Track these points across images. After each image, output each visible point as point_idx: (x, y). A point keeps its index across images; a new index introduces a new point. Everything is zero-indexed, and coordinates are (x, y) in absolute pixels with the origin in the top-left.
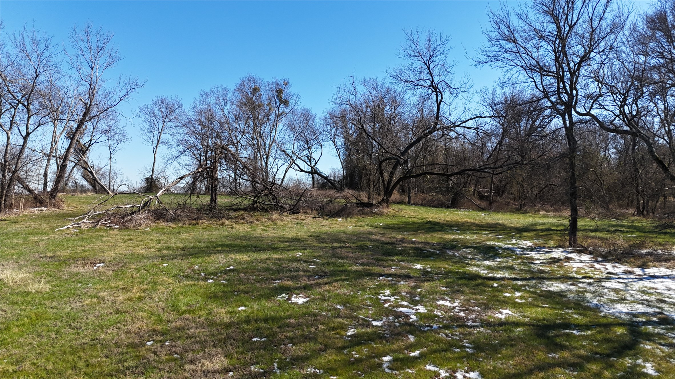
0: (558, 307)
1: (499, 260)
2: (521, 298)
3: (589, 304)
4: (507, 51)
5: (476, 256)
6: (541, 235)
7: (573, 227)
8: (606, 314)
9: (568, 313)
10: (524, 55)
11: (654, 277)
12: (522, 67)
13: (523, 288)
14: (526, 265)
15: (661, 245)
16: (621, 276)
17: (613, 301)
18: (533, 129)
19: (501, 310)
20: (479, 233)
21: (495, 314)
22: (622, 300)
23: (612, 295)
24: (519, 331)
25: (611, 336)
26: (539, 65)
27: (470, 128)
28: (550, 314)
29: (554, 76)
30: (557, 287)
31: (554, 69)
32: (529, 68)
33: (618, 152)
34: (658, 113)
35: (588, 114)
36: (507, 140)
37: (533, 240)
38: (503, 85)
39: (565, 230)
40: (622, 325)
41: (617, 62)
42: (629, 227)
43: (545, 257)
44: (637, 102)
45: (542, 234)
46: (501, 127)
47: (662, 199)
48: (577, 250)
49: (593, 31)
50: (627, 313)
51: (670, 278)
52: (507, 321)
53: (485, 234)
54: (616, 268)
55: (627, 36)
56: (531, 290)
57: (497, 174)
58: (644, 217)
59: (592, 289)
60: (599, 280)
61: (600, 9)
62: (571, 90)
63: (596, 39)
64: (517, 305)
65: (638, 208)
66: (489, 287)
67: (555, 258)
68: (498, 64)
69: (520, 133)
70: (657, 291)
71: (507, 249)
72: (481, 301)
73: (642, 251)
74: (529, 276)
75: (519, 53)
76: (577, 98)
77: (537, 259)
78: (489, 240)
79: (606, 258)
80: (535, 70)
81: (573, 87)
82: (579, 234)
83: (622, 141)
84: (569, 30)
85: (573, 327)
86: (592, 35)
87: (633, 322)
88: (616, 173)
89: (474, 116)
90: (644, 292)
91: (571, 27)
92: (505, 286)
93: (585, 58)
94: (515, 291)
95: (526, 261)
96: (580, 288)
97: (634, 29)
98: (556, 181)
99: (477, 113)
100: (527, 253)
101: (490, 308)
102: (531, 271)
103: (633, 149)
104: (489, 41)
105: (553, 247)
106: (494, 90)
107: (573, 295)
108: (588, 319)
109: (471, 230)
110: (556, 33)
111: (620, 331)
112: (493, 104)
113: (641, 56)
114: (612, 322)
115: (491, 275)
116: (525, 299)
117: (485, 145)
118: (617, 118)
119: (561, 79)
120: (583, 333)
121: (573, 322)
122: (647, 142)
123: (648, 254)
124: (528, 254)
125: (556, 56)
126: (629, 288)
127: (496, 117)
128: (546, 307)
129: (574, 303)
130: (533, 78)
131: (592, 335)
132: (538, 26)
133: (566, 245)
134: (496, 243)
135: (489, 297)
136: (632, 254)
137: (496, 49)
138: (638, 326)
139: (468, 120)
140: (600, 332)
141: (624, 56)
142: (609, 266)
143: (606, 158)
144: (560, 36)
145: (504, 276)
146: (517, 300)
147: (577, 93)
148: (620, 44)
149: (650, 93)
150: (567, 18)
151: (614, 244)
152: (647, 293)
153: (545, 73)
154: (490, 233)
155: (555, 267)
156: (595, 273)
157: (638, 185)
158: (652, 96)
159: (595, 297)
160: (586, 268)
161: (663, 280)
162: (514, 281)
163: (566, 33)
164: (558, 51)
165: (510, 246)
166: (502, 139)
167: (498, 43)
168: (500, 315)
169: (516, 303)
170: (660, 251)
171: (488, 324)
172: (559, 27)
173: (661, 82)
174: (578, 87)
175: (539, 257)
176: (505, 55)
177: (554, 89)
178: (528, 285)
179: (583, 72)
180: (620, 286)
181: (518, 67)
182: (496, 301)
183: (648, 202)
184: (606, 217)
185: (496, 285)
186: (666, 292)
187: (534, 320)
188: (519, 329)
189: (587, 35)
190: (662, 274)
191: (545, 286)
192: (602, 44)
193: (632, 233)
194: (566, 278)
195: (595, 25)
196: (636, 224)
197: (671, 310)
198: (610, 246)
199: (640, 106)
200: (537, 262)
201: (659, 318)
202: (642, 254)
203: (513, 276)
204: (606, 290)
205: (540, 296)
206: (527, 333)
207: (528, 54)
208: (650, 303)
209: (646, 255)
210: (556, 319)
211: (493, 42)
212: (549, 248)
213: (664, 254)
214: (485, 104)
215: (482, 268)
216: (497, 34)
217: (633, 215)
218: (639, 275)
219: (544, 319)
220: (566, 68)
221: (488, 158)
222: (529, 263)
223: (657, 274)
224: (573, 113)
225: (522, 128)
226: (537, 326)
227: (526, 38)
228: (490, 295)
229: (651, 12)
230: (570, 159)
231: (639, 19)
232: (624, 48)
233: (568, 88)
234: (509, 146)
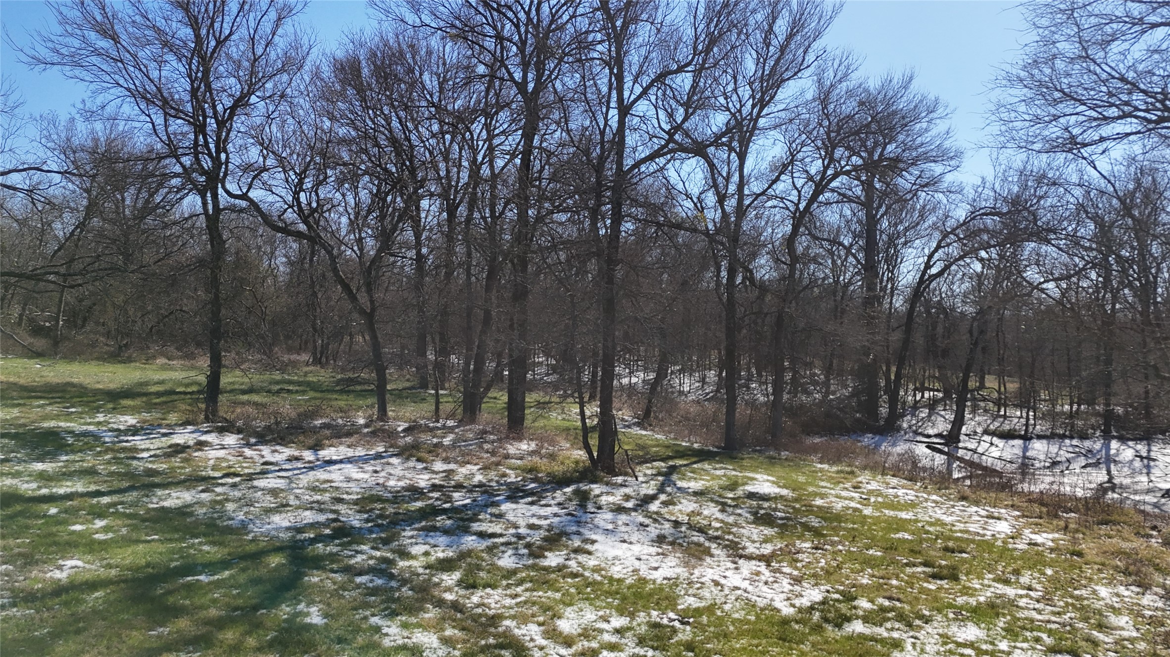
0: (176, 536)
1: (64, 458)
2: (106, 529)
3: (230, 522)
4: (97, 52)
5: (12, 455)
6: (156, 404)
7: (213, 389)
8: (256, 536)
9: (193, 544)
10: (132, 69)
11: (331, 462)
12: (128, 89)
13: (111, 510)
14: (121, 463)
15: (341, 410)
16: (284, 467)
17: (268, 511)
18: (148, 209)
19: (61, 562)
20: (24, 405)
21: (46, 573)
22: (283, 507)
23: (269, 501)
24: (97, 598)
25: (263, 572)
26: (162, 95)
27: (15, 189)
28: (161, 554)
29: (188, 121)
30: (178, 498)
31: (189, 108)
32: (139, 95)
33: (290, 263)
34: (347, 211)
35: (244, 197)
36: (96, 222)
37: (140, 413)
38: (89, 115)
39: (199, 392)
40: (278, 550)
41: (290, 121)
42: (299, 383)
43: (160, 445)
44: (317, 189)
45: (157, 400)
46: (85, 195)
47: (347, 339)
48: (217, 428)
49: (255, 60)
50: (288, 529)
51: (351, 462)
52: (71, 582)
53: (39, 406)
54: (276, 454)
55: (307, 83)
56: (128, 511)
57: (72, 287)
58: (322, 367)
59: (237, 494)
60: (250, 477)
61: (267, 27)
62: (218, 152)
63: (261, 75)
64: (96, 546)
65: (314, 354)
66: (38, 517)
67: (178, 445)
68: (78, 72)
69: (124, 211)
70: (333, 484)
71: (85, 434)
72: (17, 550)
73: (316, 422)
74: (125, 484)
75: (121, 61)
76: (227, 166)
77: (143, 450)
78: (46, 418)
79: (264, 437)
80: (153, 102)
81: (221, 145)
82: (222, 399)
83: (295, 246)
84: (216, 47)
85: (200, 568)
86: (253, 66)
87: (296, 542)
88: (286, 296)
89: (26, 166)
90: (314, 489)
91: (220, 43)
92: (73, 513)
93: (240, 103)
94: (94, 519)
95: (122, 456)
96: (218, 495)
97: (317, 74)
98: (189, 305)
99: (31, 159)
100: (126, 438)
101: (37, 563)
102: (130, 475)
103: (311, 260)
104: (60, 23)
105: (176, 425)
106: (72, 120)
107: (204, 510)
108: (226, 550)
109: (8, 399)
110: (193, 45)
111: (275, 560)
112: (67, 149)
113: (325, 119)
114: (264, 547)
115: (44, 491)
116: (114, 532)
117: (49, 225)
118: (290, 210)
119: (200, 129)
120: (216, 577)
121: (199, 561)
122: (329, 253)
123: (325, 426)
124: (127, 441)
125: (192, 85)
126: (294, 486)
127: (74, 175)
128: (153, 540)
129: (205, 524)
130: (149, 116)
131: (232, 577)
132: (161, 23)
133: (199, 420)
134: (62, 424)
135: (36, 539)
136: (301, 428)
137: (77, 43)
138: (303, 548)
139: (10, 172)
140: (243, 570)
141: (301, 112)
142: (266, 450)
143: (272, 271)
144: (199, 52)
145: (73, 490)
146: (96, 536)
147: (227, 158)
148: (296, 93)
149: (337, 178)
150: (212, 25)
151: (276, 413)
152: (320, 490)
153: (172, 112)
154: (50, 404)
155: (176, 461)
156: (245, 465)
157: (315, 316)
158: (340, 182)
159: (240, 507)
160: (231, 458)
161: (343, 466)
162: (95, 497)
163: (210, 50)
164: (196, 77)
165: (91, 428)
166: (85, 219)
167: (79, 32)
168: (57, 572)
169: (94, 541)
170: (340, 421)
171: (29, 598)
172: (197, 36)
173: (351, 164)
174: (230, 147)
175: (147, 446)
176: (94, 59)
177: (187, 144)
178: (122, 503)
179: (239, 123)
180: (280, 484)
181: (120, 89)
182: (50, 546)
183: (328, 344)
184: (269, 367)
185: (53, 511)
186: (344, 485)
187: (128, 569)
188: (97, 594)
189: (246, 64)
190: (341, 457)
191: (155, 500)
192: (269, 85)
193: (303, 392)
194: (195, 480)
195: (259, 51)
196: (311, 378)
197: (350, 512)
198: (270, 418)
199: (322, 196)
200: (145, 455)
201: (334, 529)
202: (315, 427)
203: (93, 488)
204: (260, 493)
205: (144, 520)
206: (112, 598)
207: (140, 70)
208: (322, 506)
209: (321, 428)
210: (172, 560)
211: (69, 29)
212: (169, 426)
213: (345, 425)
214: (49, 145)
215: (26, 479)
216: (79, 14)
217: (307, 364)
218: (310, 462)
219: (148, 565)
220: (209, 112)
221: (56, 252)
222: (128, 458)
223: (334, 458)
224: (220, 191)
225: (128, 202)
226: (134, 580)
227: (137, 39)
228: (38, 535)
229: (340, 54)
230: (213, 272)
231: (324, 60)
232: (302, 101)
233: (212, 146)
234: (101, 233)
